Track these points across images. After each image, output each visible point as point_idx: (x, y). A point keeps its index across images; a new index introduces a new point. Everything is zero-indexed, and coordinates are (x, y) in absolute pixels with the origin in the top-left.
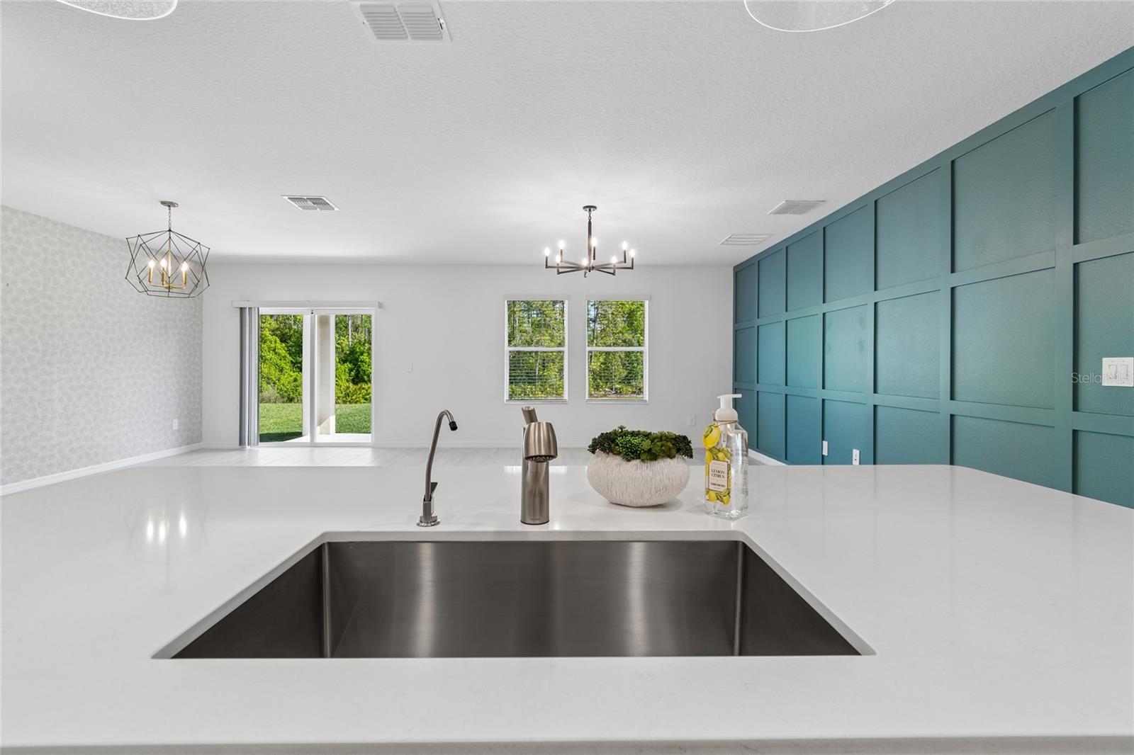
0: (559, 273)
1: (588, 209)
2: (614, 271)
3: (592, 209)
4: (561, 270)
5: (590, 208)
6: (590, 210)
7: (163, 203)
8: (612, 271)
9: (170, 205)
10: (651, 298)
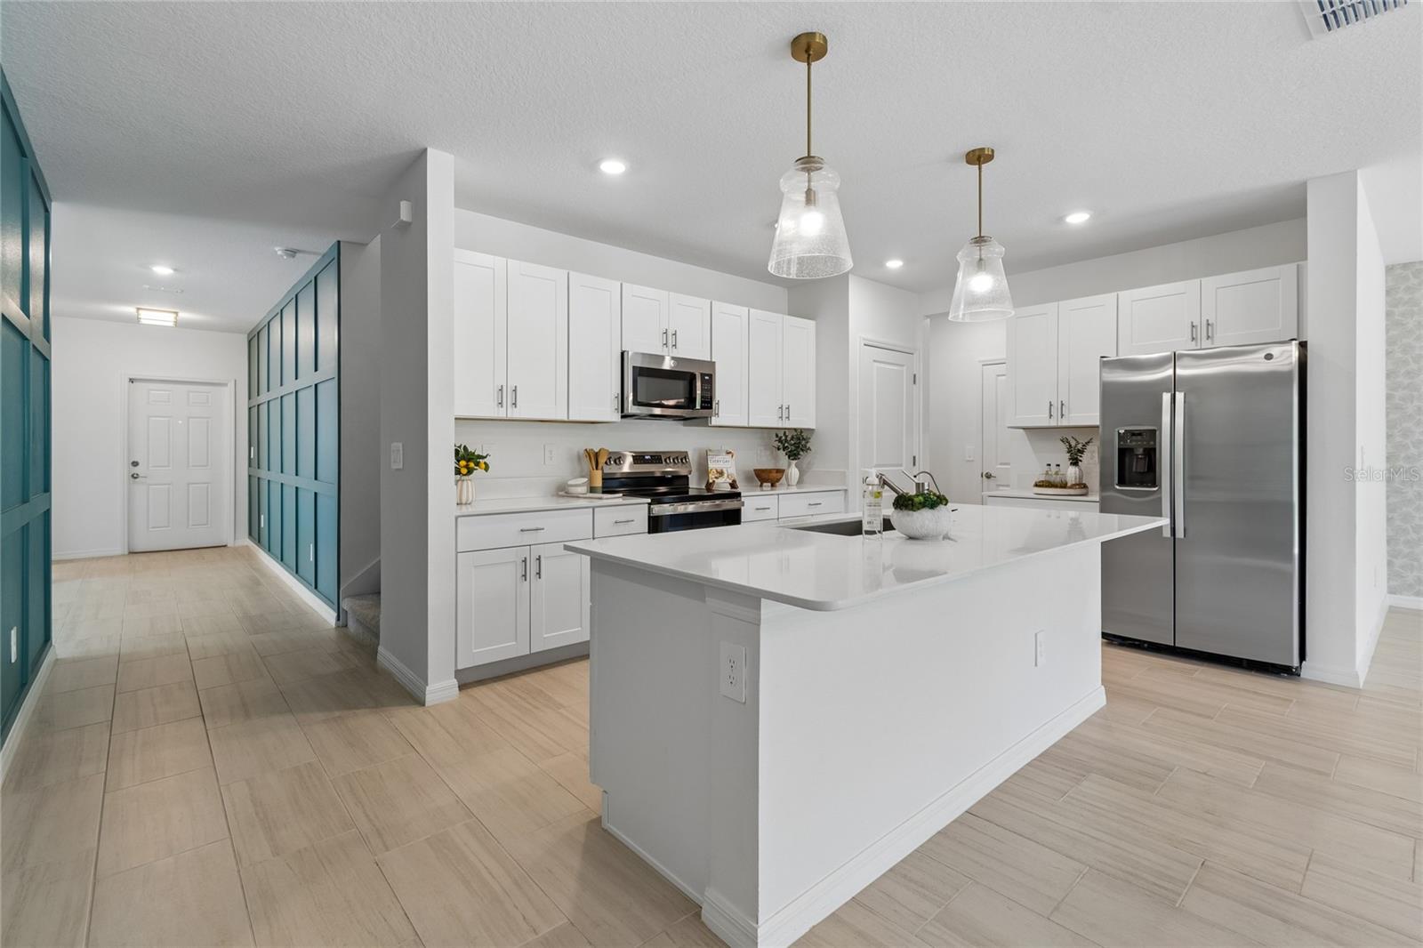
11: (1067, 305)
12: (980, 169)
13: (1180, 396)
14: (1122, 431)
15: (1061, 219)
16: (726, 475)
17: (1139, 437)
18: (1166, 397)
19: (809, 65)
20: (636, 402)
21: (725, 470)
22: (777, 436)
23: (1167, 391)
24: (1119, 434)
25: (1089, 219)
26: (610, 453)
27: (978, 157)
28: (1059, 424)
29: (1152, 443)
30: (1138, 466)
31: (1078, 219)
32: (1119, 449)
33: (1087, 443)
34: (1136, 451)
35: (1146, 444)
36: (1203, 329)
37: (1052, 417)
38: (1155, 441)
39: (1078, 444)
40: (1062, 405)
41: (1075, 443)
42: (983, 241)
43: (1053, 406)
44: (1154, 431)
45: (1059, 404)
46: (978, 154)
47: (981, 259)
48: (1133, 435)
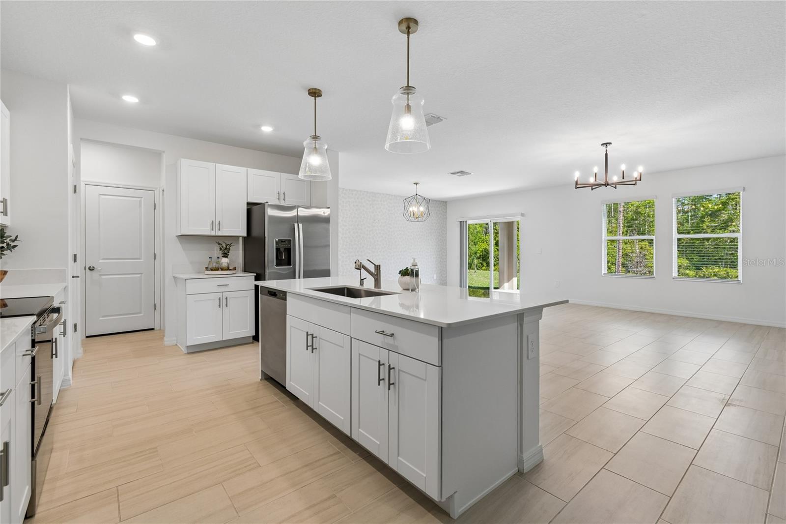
0: (592, 189)
1: (605, 145)
2: (636, 183)
3: (608, 145)
4: (593, 187)
5: (606, 144)
6: (606, 146)
7: (415, 184)
8: (634, 183)
9: (416, 184)
10: (744, 189)
11: (221, 167)
12: (315, 99)
13: (301, 225)
14: (277, 240)
17: (284, 243)
18: (296, 225)
19: (408, 35)
23: (295, 222)
25: (272, 132)
27: (315, 93)
28: (217, 234)
29: (289, 246)
30: (284, 256)
31: (267, 129)
32: (276, 249)
33: (230, 245)
34: (281, 249)
35: (287, 246)
36: (282, 195)
37: (213, 230)
38: (290, 244)
39: (227, 245)
40: (219, 223)
41: (224, 245)
42: (317, 138)
43: (214, 223)
44: (290, 240)
45: (217, 223)
46: (314, 91)
47: (315, 148)
48: (282, 242)
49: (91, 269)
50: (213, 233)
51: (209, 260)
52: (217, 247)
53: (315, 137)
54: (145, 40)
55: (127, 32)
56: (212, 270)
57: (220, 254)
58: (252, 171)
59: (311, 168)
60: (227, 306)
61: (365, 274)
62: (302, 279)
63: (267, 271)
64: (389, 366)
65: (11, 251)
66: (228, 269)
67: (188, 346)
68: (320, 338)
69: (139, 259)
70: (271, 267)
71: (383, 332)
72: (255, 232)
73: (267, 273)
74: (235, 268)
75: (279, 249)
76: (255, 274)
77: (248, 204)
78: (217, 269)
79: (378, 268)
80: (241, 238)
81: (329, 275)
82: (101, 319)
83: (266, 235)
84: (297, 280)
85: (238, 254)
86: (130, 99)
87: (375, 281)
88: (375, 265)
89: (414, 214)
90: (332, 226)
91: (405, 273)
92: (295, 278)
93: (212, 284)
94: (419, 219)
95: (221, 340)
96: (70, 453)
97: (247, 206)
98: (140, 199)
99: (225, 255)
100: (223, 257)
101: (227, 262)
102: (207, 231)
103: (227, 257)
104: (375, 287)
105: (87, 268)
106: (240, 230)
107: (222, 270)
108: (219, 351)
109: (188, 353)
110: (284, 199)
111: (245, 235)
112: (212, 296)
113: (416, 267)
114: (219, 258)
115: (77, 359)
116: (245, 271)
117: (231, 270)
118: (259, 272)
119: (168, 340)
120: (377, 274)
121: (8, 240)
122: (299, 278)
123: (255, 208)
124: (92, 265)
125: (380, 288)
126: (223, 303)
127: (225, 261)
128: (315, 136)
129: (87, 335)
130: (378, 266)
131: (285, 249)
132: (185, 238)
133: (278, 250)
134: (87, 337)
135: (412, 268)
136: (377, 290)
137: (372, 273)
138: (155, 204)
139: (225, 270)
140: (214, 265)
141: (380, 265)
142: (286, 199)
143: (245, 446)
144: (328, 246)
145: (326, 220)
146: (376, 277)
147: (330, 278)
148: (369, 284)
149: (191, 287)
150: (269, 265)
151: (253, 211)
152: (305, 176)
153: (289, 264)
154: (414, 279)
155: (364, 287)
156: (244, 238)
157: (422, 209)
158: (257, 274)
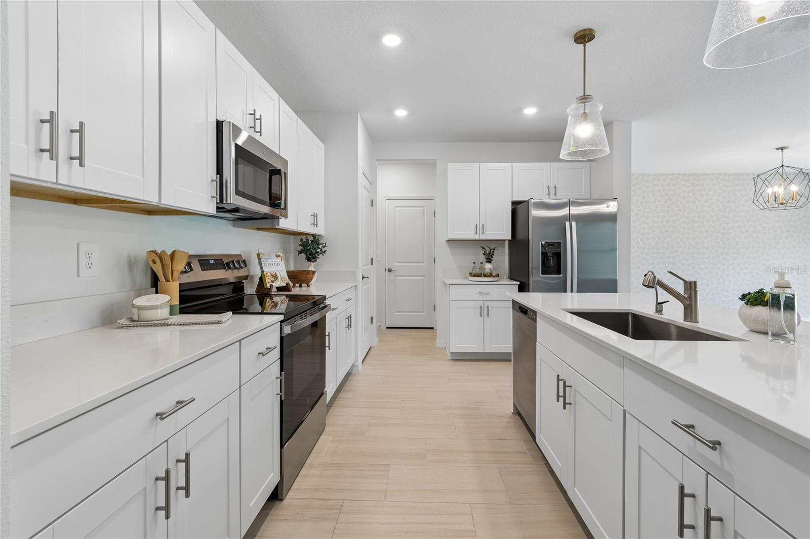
9: (782, 149)
11: (486, 166)
12: (585, 46)
13: (574, 224)
14: (543, 243)
15: (521, 109)
16: (279, 278)
17: (552, 246)
18: (567, 224)
20: (238, 193)
21: (278, 275)
22: (302, 240)
23: (567, 221)
24: (542, 244)
25: (536, 112)
26: (190, 256)
27: (584, 37)
28: (480, 238)
29: (559, 250)
30: (552, 262)
31: (530, 111)
32: (542, 253)
33: (494, 249)
34: (549, 254)
35: (555, 251)
36: (552, 190)
37: (476, 233)
38: (560, 249)
39: (490, 250)
40: (483, 226)
41: (488, 250)
42: (586, 98)
43: (478, 226)
44: (560, 243)
45: (481, 226)
46: (582, 33)
47: (584, 113)
48: (549, 245)
49: (390, 271)
50: (477, 237)
51: (473, 265)
52: (482, 252)
53: (585, 98)
54: (392, 41)
55: (376, 37)
56: (474, 276)
57: (482, 258)
58: (516, 165)
59: (577, 142)
60: (488, 316)
61: (663, 295)
62: (575, 294)
63: (531, 279)
64: (708, 511)
65: (323, 255)
66: (490, 275)
67: (452, 353)
68: (575, 390)
69: (423, 263)
70: (536, 276)
71: (693, 427)
72: (520, 235)
73: (531, 282)
74: (498, 274)
75: (547, 253)
76: (519, 283)
77: (514, 203)
78: (480, 276)
79: (691, 286)
80: (507, 242)
81: (615, 290)
82: (396, 313)
83: (530, 238)
84: (569, 294)
85: (503, 259)
86: (401, 113)
87: (685, 308)
88: (685, 281)
89: (776, 198)
90: (620, 224)
91: (755, 299)
92: (566, 292)
93: (474, 290)
94: (788, 205)
95: (483, 351)
96: (331, 441)
97: (512, 206)
98: (423, 208)
99: (489, 261)
100: (487, 262)
101: (490, 267)
102: (470, 235)
103: (490, 262)
104: (685, 320)
105: (387, 270)
106: (504, 232)
107: (485, 276)
108: (480, 363)
109: (452, 360)
110: (555, 194)
111: (510, 238)
112: (473, 303)
113: (788, 291)
114: (482, 263)
115: (374, 347)
116: (510, 279)
117: (493, 276)
118: (523, 280)
119: (439, 342)
120: (690, 298)
121: (320, 247)
122: (572, 291)
123: (520, 207)
124: (390, 267)
125: (697, 322)
126: (484, 312)
127: (488, 266)
128: (585, 95)
129: (387, 326)
130: (690, 282)
131: (554, 254)
132: (453, 243)
133: (544, 255)
134: (387, 328)
135: (776, 291)
136: (688, 325)
137: (679, 294)
138: (435, 212)
139: (488, 276)
140: (477, 271)
141: (695, 283)
142: (558, 194)
143: (471, 507)
144: (615, 250)
145: (612, 218)
146: (688, 302)
147: (617, 294)
148: (674, 313)
149: (455, 292)
150: (534, 272)
151: (518, 210)
152: (571, 154)
153: (559, 272)
154: (781, 315)
155: (663, 316)
156: (510, 241)
157: (794, 188)
158: (520, 282)
